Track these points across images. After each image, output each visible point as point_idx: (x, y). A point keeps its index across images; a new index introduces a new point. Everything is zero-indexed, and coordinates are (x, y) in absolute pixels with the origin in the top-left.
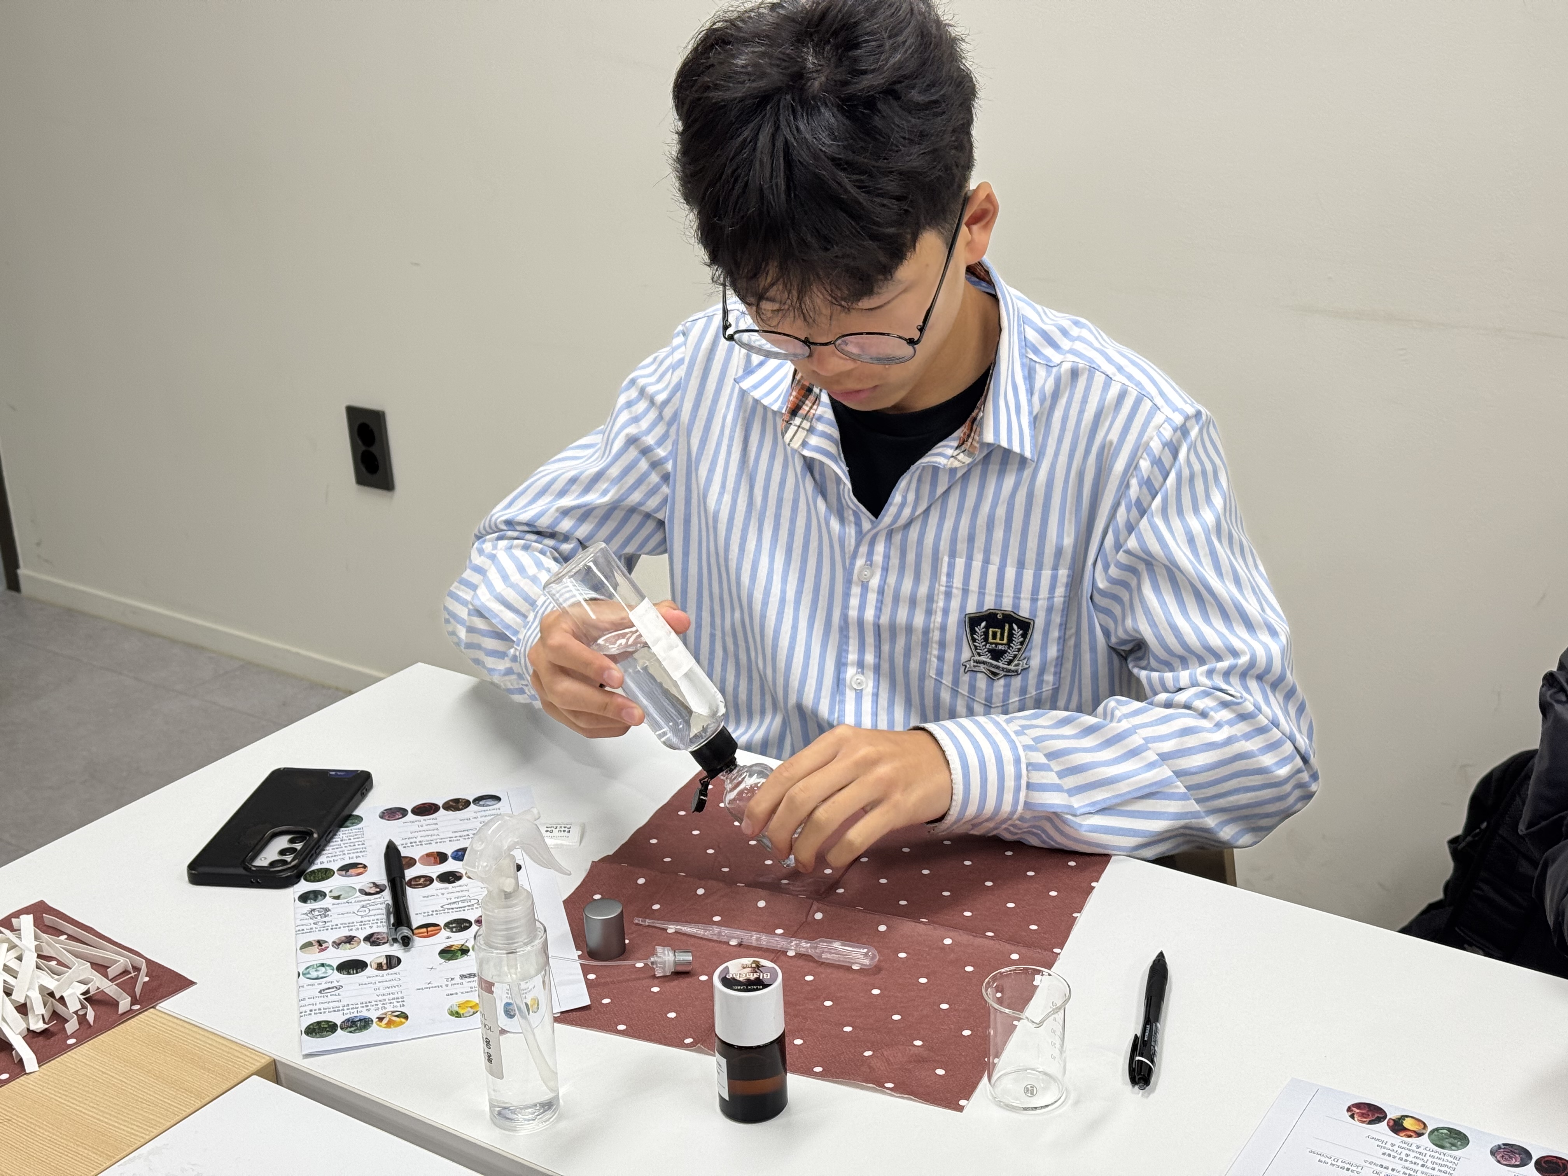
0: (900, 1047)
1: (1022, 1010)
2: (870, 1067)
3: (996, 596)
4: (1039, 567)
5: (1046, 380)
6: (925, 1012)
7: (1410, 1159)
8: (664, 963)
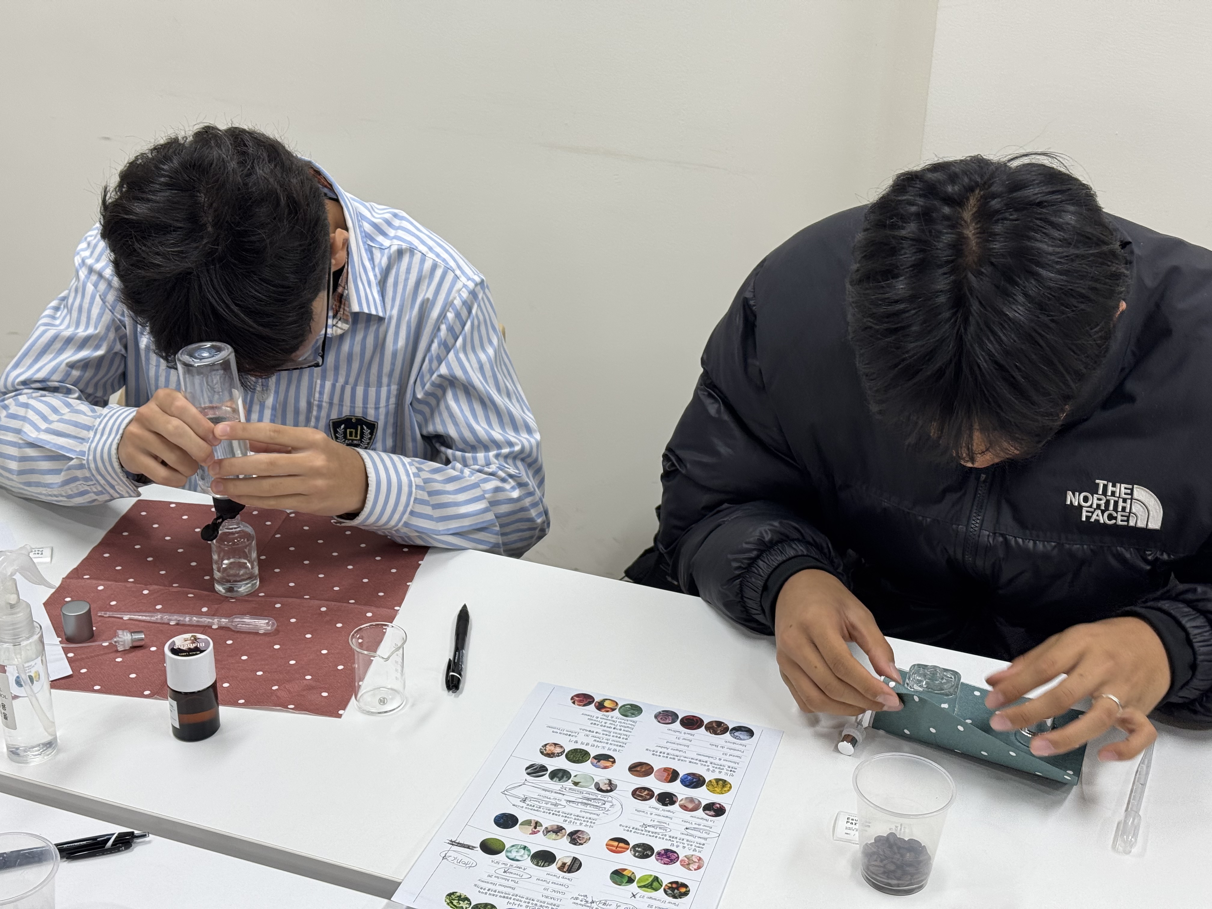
0: (297, 682)
1: (375, 651)
2: (277, 697)
3: (351, 407)
4: (379, 385)
5: (381, 259)
6: (311, 657)
7: (607, 725)
8: (124, 641)
